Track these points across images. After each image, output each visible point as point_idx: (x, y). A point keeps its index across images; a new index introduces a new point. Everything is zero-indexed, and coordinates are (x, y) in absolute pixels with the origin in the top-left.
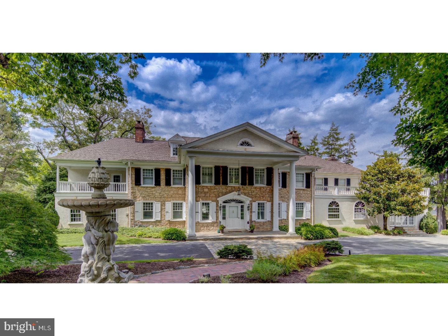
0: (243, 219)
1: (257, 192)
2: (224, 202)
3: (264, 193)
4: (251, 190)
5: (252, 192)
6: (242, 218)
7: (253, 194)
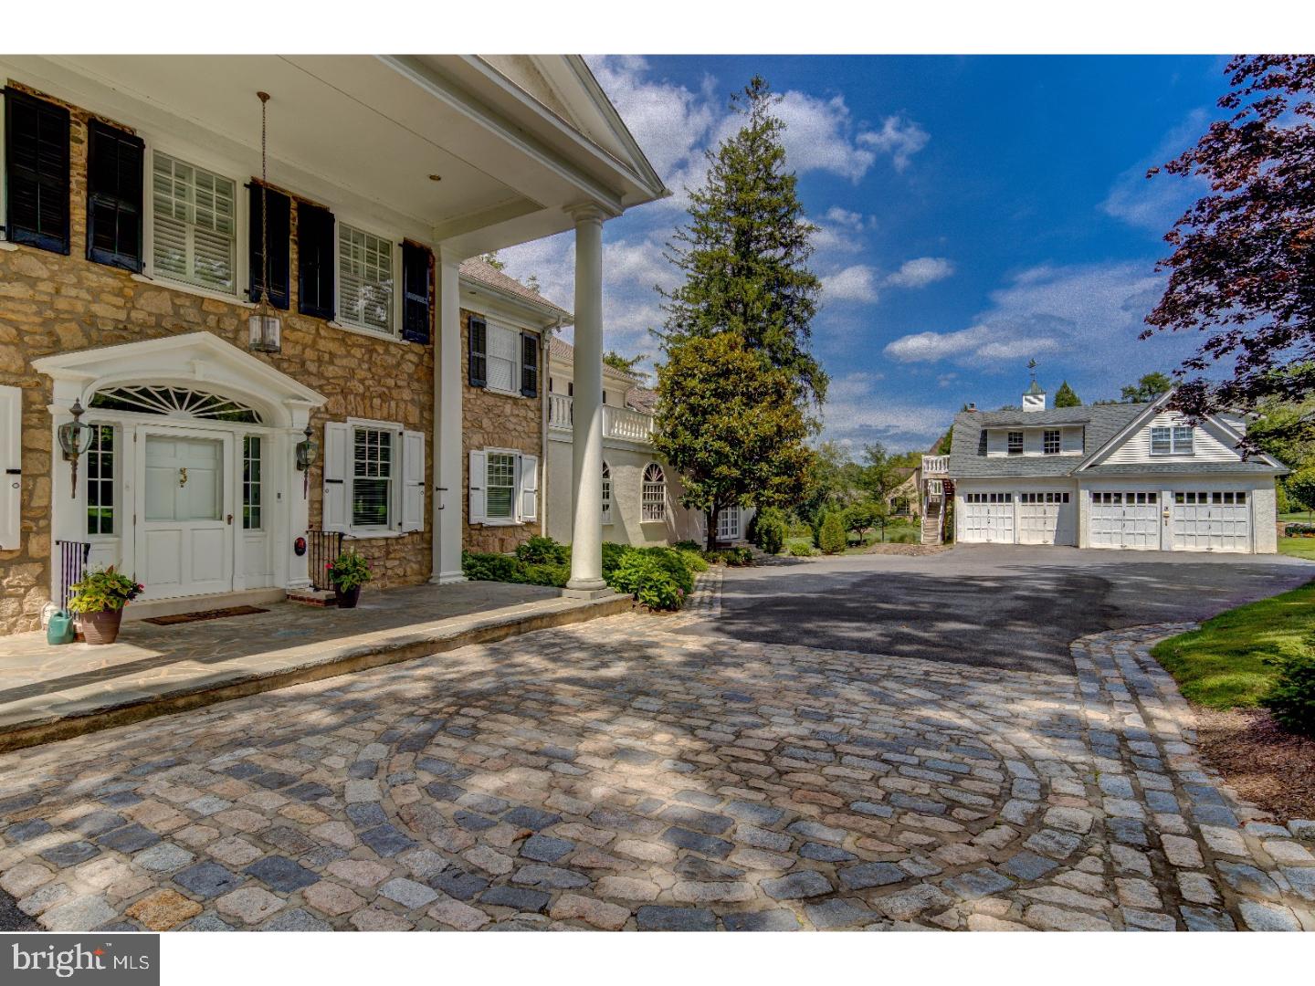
0: (257, 525)
1: (353, 363)
2: (101, 402)
3: (389, 376)
4: (314, 345)
5: (320, 360)
6: (253, 519)
7: (330, 371)
